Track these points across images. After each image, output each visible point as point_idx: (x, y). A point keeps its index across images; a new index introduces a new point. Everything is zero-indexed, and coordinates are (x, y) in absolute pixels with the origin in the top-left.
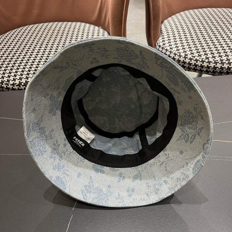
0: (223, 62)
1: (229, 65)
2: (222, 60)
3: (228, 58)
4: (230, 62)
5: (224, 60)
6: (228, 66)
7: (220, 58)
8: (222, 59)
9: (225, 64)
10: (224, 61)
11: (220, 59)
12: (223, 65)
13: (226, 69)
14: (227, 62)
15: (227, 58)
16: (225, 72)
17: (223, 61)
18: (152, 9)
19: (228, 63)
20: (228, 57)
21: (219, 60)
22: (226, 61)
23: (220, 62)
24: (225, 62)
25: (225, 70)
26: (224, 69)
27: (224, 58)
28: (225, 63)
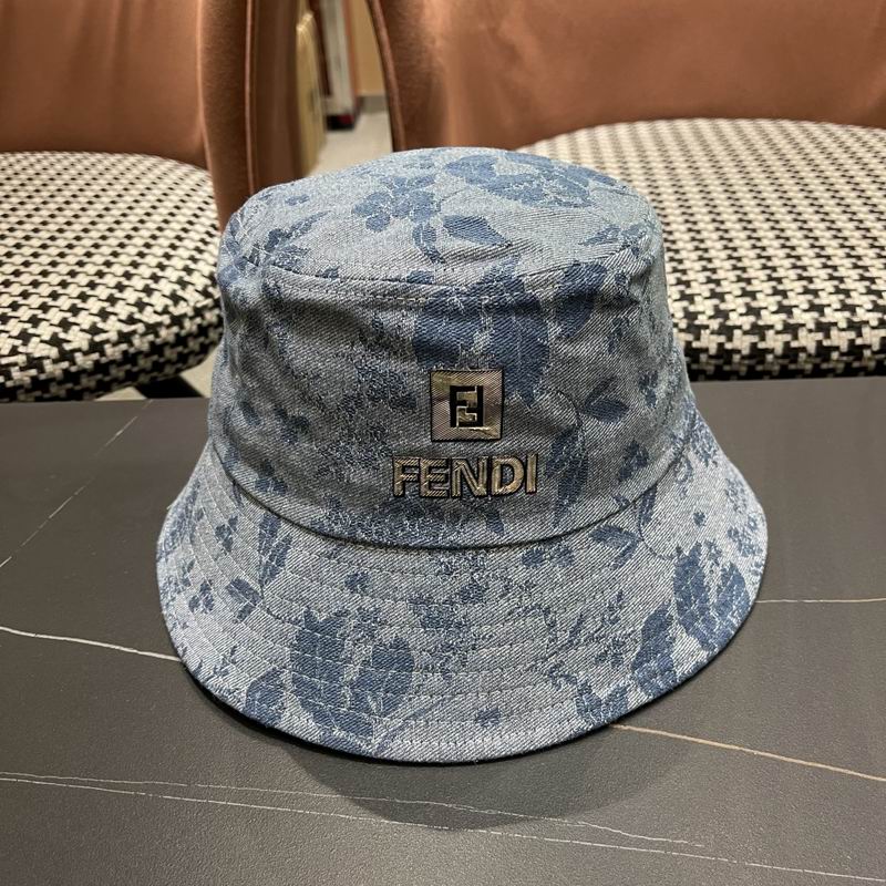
0: (697, 322)
1: (722, 339)
2: (691, 316)
3: (723, 307)
4: (729, 323)
5: (703, 313)
6: (721, 345)
7: (685, 303)
8: (692, 309)
9: (705, 334)
10: (701, 320)
11: (685, 309)
12: (698, 338)
13: (711, 357)
14: (715, 324)
15: (716, 308)
16: (710, 369)
17: (696, 318)
18: (399, 86)
19: (720, 328)
20: (723, 300)
21: (680, 314)
22: (711, 317)
23: (683, 325)
24: (706, 323)
25: (708, 363)
26: (703, 357)
27: (704, 306)
28: (707, 327)
